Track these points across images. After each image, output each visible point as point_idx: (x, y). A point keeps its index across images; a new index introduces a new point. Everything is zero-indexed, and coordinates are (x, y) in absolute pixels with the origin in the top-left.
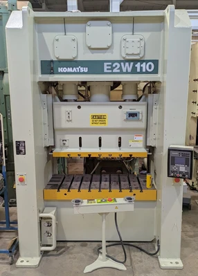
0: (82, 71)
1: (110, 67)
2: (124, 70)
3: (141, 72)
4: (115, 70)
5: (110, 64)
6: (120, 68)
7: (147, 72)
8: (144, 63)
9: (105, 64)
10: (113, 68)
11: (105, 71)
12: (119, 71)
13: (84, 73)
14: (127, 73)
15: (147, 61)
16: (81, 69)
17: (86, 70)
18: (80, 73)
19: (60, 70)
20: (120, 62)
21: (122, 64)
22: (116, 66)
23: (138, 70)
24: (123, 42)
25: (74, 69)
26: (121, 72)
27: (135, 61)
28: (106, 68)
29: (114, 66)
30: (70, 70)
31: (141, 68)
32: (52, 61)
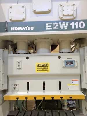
0: (29, 29)
1: (51, 26)
2: (62, 28)
3: (75, 29)
4: (54, 28)
5: (51, 23)
6: (59, 26)
7: (79, 29)
8: (77, 22)
9: (47, 24)
10: (53, 27)
11: (47, 29)
12: (58, 28)
13: (31, 31)
14: (64, 30)
15: (79, 21)
16: (29, 28)
17: (32, 28)
18: (28, 31)
19: (12, 29)
20: (58, 22)
21: (60, 23)
22: (55, 25)
23: (73, 27)
24: (60, 8)
25: (24, 28)
26: (60, 29)
27: (70, 21)
28: (47, 26)
29: (54, 25)
30: (20, 29)
31: (75, 26)
32: (7, 23)
